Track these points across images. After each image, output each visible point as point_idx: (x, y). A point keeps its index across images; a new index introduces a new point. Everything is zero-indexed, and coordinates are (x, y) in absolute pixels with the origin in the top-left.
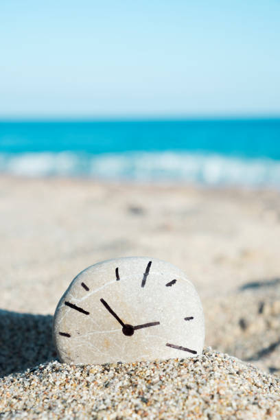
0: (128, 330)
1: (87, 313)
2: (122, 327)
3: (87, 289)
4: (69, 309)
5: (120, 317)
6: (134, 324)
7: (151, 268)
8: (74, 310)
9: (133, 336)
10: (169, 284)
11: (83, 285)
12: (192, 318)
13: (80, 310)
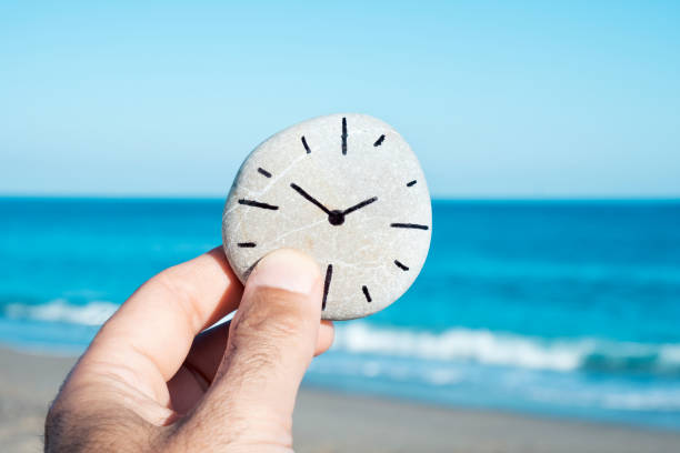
0: (337, 218)
1: (275, 208)
2: (327, 216)
3: (268, 175)
4: (248, 208)
5: (323, 204)
6: (343, 208)
7: (348, 127)
8: (255, 208)
9: (344, 224)
10: (378, 143)
11: (261, 171)
12: (415, 182)
13: (265, 206)
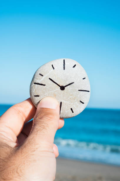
0: (62, 88)
1: (45, 85)
2: (60, 87)
3: (42, 76)
4: (37, 85)
5: (58, 84)
6: (64, 85)
7: (65, 62)
8: (39, 85)
9: (65, 90)
10: (74, 67)
11: (40, 74)
12: (85, 78)
13: (42, 85)
